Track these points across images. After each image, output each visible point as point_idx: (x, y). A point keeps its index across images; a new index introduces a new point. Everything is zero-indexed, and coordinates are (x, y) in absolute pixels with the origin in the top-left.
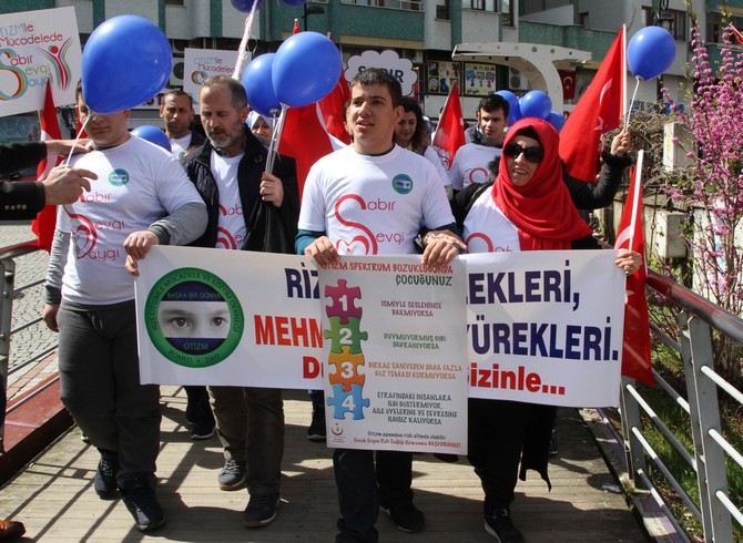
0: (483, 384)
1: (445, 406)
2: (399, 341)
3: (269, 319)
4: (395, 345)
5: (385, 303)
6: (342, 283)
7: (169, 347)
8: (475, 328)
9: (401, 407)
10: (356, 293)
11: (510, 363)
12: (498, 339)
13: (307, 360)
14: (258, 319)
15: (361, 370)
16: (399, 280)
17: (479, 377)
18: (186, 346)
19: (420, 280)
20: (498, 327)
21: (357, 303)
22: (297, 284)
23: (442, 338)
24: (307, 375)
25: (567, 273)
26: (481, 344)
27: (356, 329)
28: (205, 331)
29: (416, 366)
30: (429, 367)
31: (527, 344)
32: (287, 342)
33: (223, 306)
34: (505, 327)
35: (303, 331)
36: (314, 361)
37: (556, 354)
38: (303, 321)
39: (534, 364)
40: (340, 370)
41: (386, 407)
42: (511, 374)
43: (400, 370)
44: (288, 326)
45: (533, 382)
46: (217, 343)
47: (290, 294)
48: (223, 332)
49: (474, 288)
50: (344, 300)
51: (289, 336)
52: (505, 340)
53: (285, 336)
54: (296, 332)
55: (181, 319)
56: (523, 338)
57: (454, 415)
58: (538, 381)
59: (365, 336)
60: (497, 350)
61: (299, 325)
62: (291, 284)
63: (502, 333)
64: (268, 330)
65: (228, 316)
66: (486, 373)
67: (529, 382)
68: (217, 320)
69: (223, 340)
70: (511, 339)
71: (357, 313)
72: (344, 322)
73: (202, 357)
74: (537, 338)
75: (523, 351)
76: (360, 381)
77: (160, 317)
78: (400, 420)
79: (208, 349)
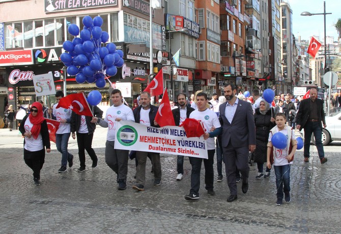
0: (183, 152)
3: (143, 137)
7: (121, 142)
8: (182, 141)
11: (188, 148)
12: (186, 144)
13: (150, 146)
14: (141, 136)
20: (186, 141)
24: (149, 149)
26: (183, 144)
28: (129, 138)
32: (146, 142)
33: (134, 133)
35: (150, 139)
37: (197, 147)
38: (150, 137)
39: (193, 149)
42: (189, 151)
44: (147, 138)
45: (193, 152)
46: (131, 141)
47: (148, 132)
48: (133, 139)
49: (181, 133)
51: (147, 140)
54: (148, 139)
55: (125, 136)
56: (191, 144)
60: (186, 146)
62: (148, 130)
64: (143, 139)
65: (134, 136)
66: (184, 150)
68: (132, 136)
69: (133, 141)
70: (188, 144)
73: (128, 144)
74: (193, 144)
75: (191, 146)
77: (120, 135)
79: (129, 142)
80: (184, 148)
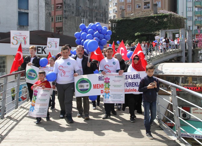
1: (121, 96)
2: (115, 86)
3: (96, 85)
4: (114, 87)
5: (113, 80)
6: (107, 77)
7: (80, 91)
8: (127, 83)
9: (115, 96)
10: (109, 79)
11: (132, 88)
12: (130, 85)
14: (94, 85)
15: (109, 91)
16: (115, 77)
17: (127, 91)
18: (83, 90)
19: (118, 77)
20: (130, 83)
21: (109, 80)
22: (100, 79)
23: (121, 85)
25: (139, 75)
26: (127, 86)
27: (109, 85)
28: (86, 88)
29: (117, 90)
30: (119, 90)
31: (134, 85)
32: (98, 88)
34: (131, 83)
36: (102, 91)
37: (138, 86)
38: (101, 84)
40: (106, 91)
41: (113, 96)
42: (132, 90)
43: (115, 91)
44: (99, 85)
46: (87, 89)
47: (99, 80)
49: (126, 77)
50: (107, 80)
51: (99, 87)
52: (131, 85)
53: (98, 87)
54: (100, 86)
55: (82, 86)
56: (133, 84)
57: (123, 97)
58: (136, 90)
59: (110, 85)
60: (130, 86)
61: (100, 85)
63: (130, 84)
64: (96, 86)
65: (89, 85)
66: (128, 90)
67: (135, 90)
68: (87, 86)
70: (132, 85)
71: (109, 82)
72: (107, 83)
73: (85, 92)
74: (135, 84)
75: (134, 86)
76: (109, 92)
77: (78, 86)
78: (115, 98)
79: (86, 90)
80: (128, 88)
